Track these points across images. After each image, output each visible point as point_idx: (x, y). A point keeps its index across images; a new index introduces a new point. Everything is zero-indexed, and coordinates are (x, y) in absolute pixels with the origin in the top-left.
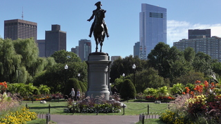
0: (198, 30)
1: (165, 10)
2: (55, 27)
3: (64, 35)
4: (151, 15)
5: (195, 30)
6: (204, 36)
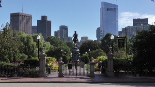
0: (139, 19)
1: (117, 6)
2: (44, 18)
3: (50, 23)
4: (108, 9)
5: (138, 19)
6: (142, 24)
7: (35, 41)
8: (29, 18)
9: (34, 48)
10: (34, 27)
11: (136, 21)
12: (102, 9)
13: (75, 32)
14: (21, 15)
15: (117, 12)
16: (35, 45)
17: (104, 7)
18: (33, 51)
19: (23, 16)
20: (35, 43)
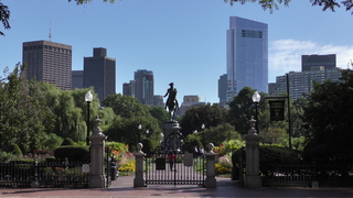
1: (265, 26)
2: (99, 52)
3: (112, 64)
4: (244, 33)
5: (312, 56)
6: (321, 68)
7: (78, 105)
8: (66, 53)
9: (76, 121)
10: (76, 74)
11: (308, 61)
12: (231, 34)
13: (171, 85)
14: (46, 47)
15: (266, 40)
16: (79, 115)
17: (235, 28)
18: (74, 129)
19: (50, 48)
20: (80, 110)
